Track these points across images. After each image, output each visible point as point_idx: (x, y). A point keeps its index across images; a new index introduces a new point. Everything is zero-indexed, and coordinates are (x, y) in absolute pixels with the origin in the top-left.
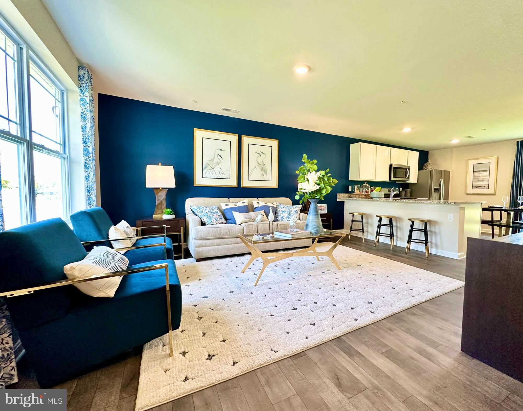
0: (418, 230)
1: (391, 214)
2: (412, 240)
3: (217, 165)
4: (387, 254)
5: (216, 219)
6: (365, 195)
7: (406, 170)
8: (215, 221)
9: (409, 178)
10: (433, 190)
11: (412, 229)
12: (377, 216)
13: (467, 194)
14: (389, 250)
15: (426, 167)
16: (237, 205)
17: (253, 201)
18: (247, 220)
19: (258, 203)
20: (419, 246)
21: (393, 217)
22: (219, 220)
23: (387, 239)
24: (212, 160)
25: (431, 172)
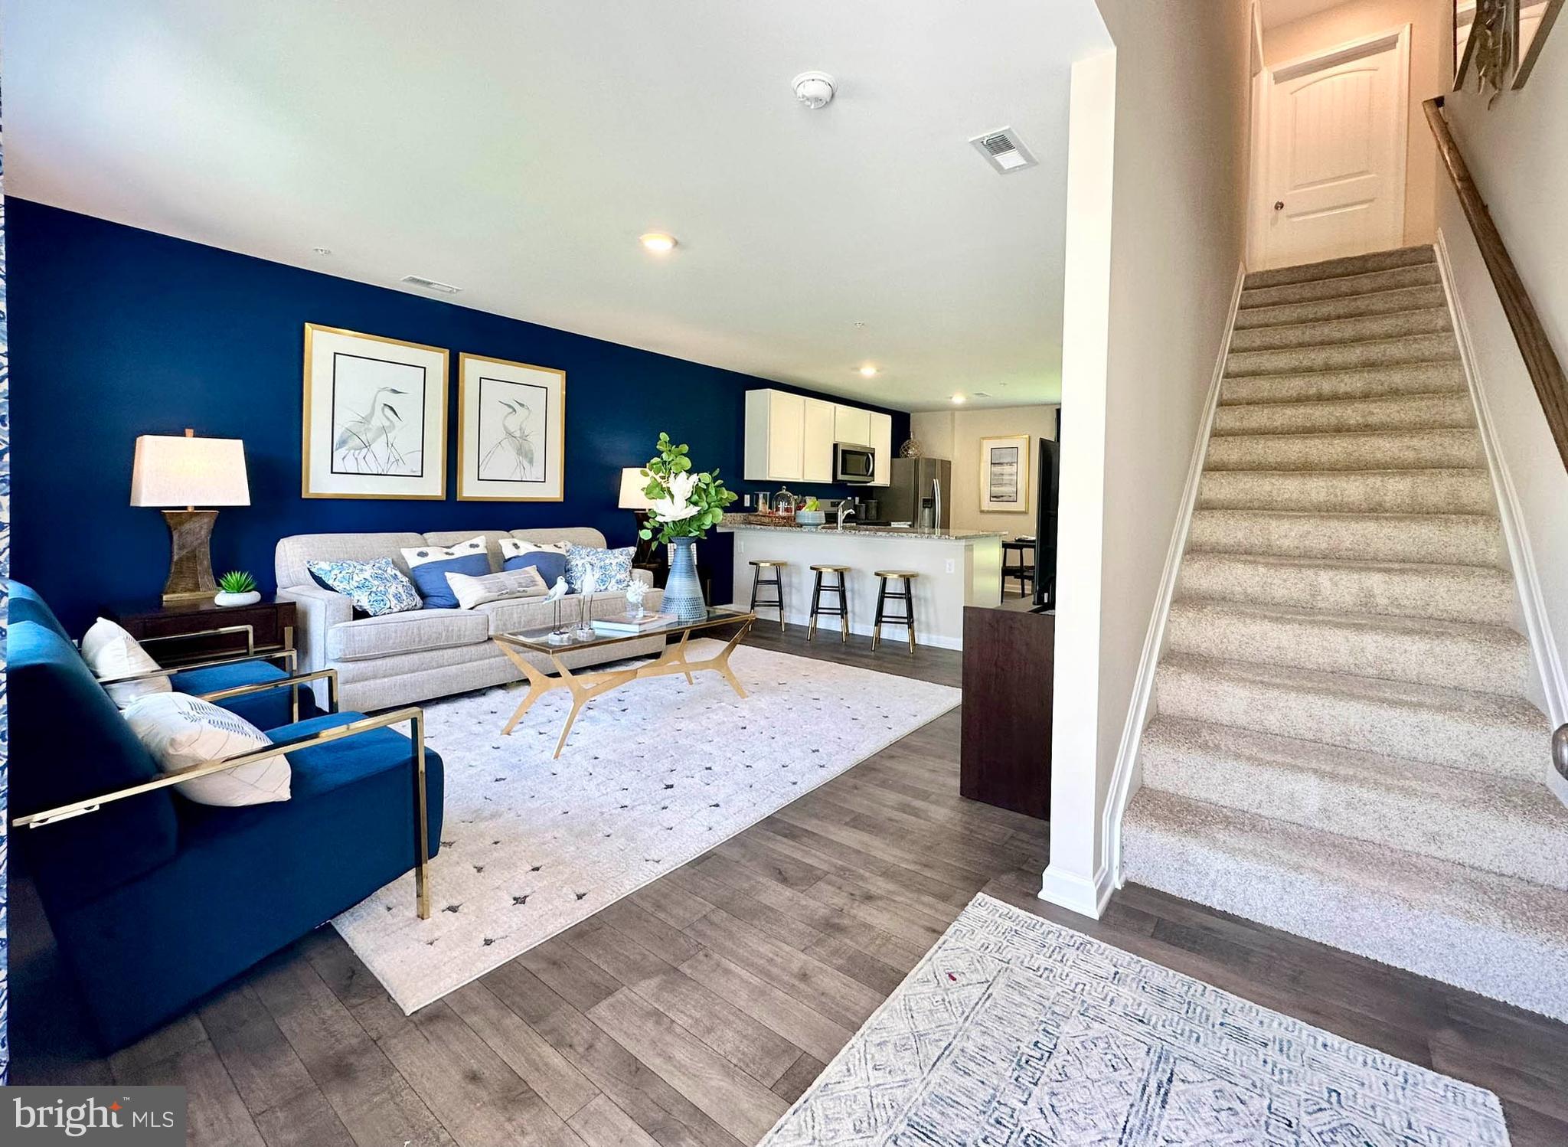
0: (895, 596)
1: (842, 562)
2: (884, 619)
3: (380, 436)
4: (835, 655)
5: (397, 597)
6: (784, 518)
7: (868, 458)
8: (394, 602)
9: (872, 474)
10: (920, 503)
11: (883, 595)
12: (812, 568)
13: (982, 512)
14: (840, 645)
15: (906, 450)
16: (452, 554)
17: (500, 541)
18: (494, 595)
19: (516, 546)
20: (898, 631)
21: (846, 569)
22: (405, 598)
23: (834, 622)
24: (366, 420)
25: (917, 462)
